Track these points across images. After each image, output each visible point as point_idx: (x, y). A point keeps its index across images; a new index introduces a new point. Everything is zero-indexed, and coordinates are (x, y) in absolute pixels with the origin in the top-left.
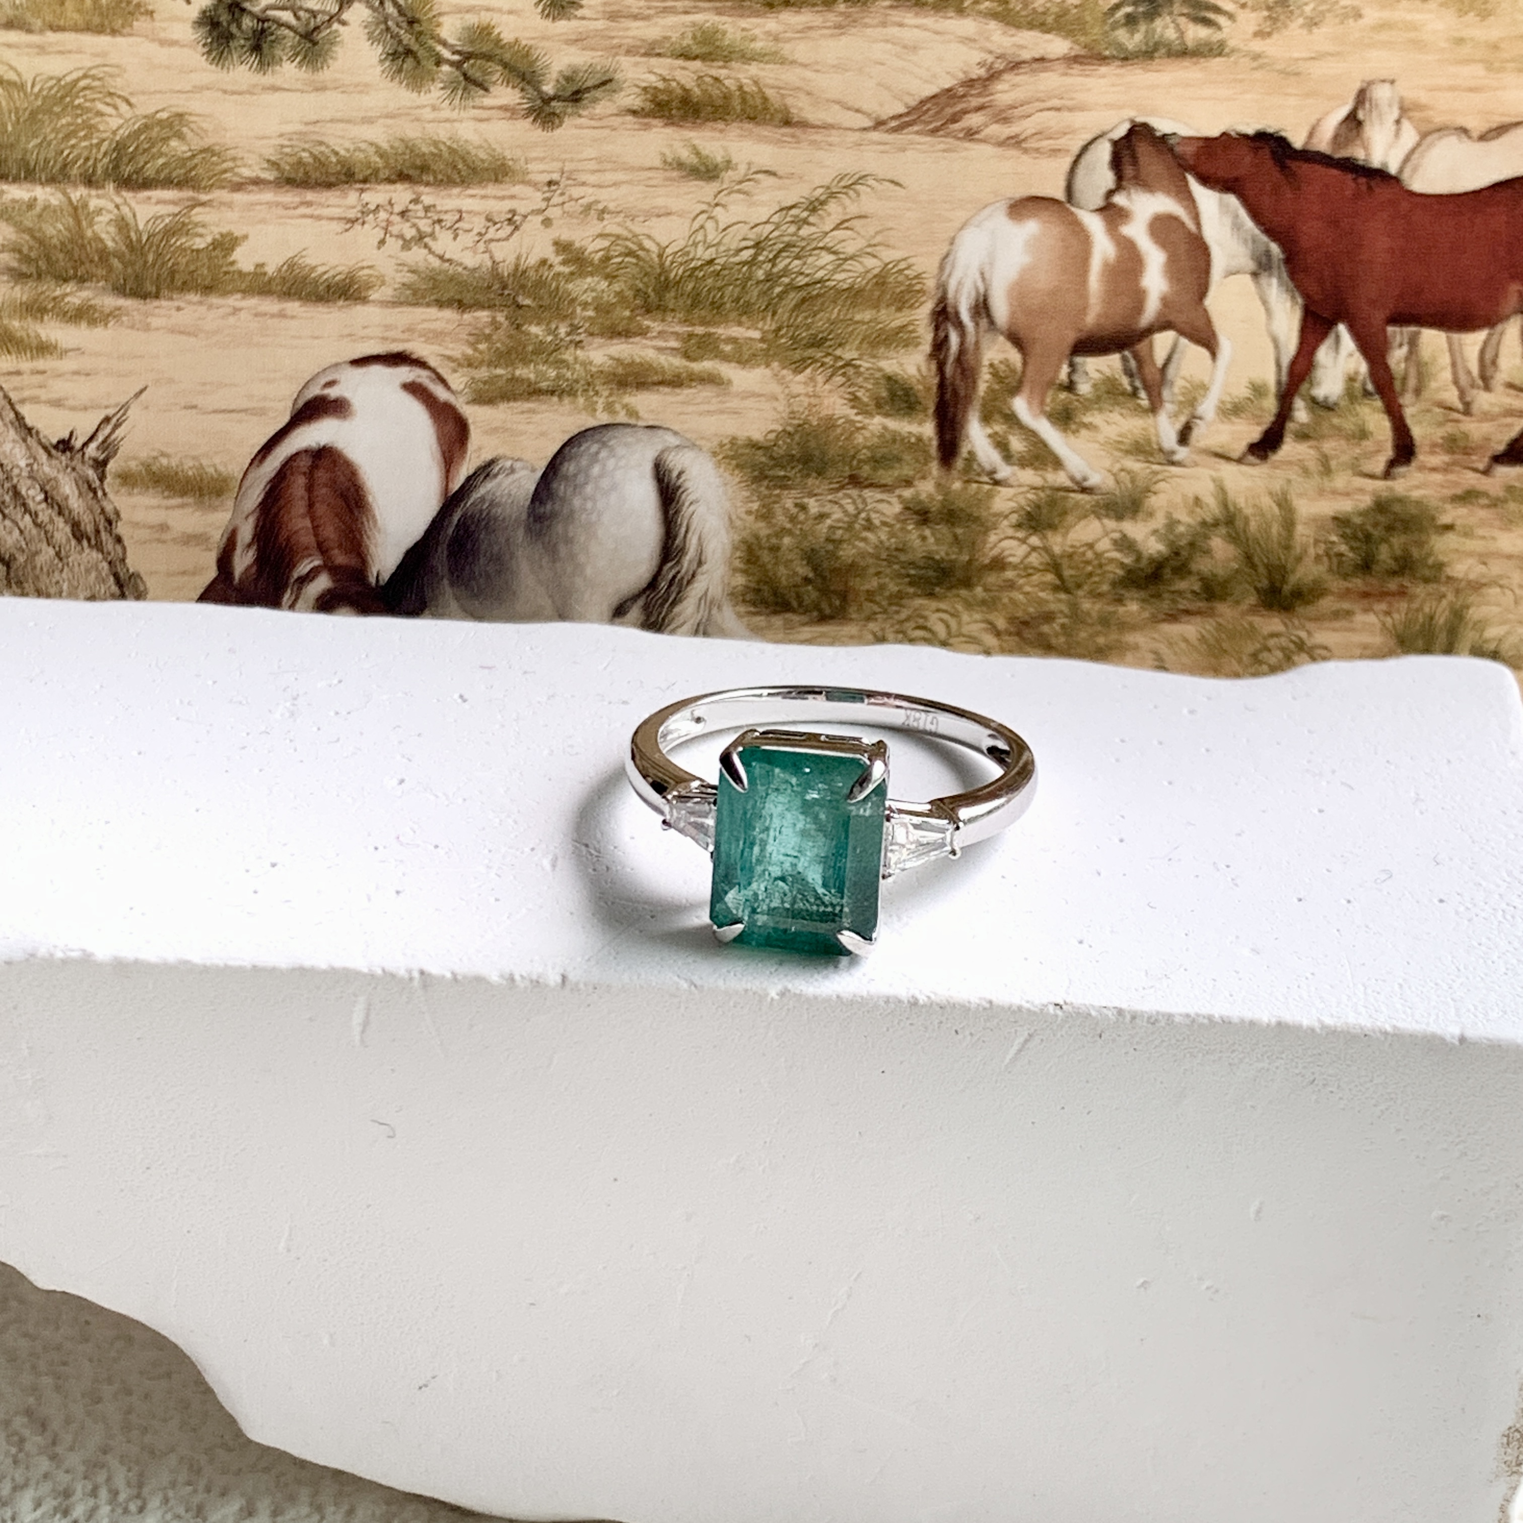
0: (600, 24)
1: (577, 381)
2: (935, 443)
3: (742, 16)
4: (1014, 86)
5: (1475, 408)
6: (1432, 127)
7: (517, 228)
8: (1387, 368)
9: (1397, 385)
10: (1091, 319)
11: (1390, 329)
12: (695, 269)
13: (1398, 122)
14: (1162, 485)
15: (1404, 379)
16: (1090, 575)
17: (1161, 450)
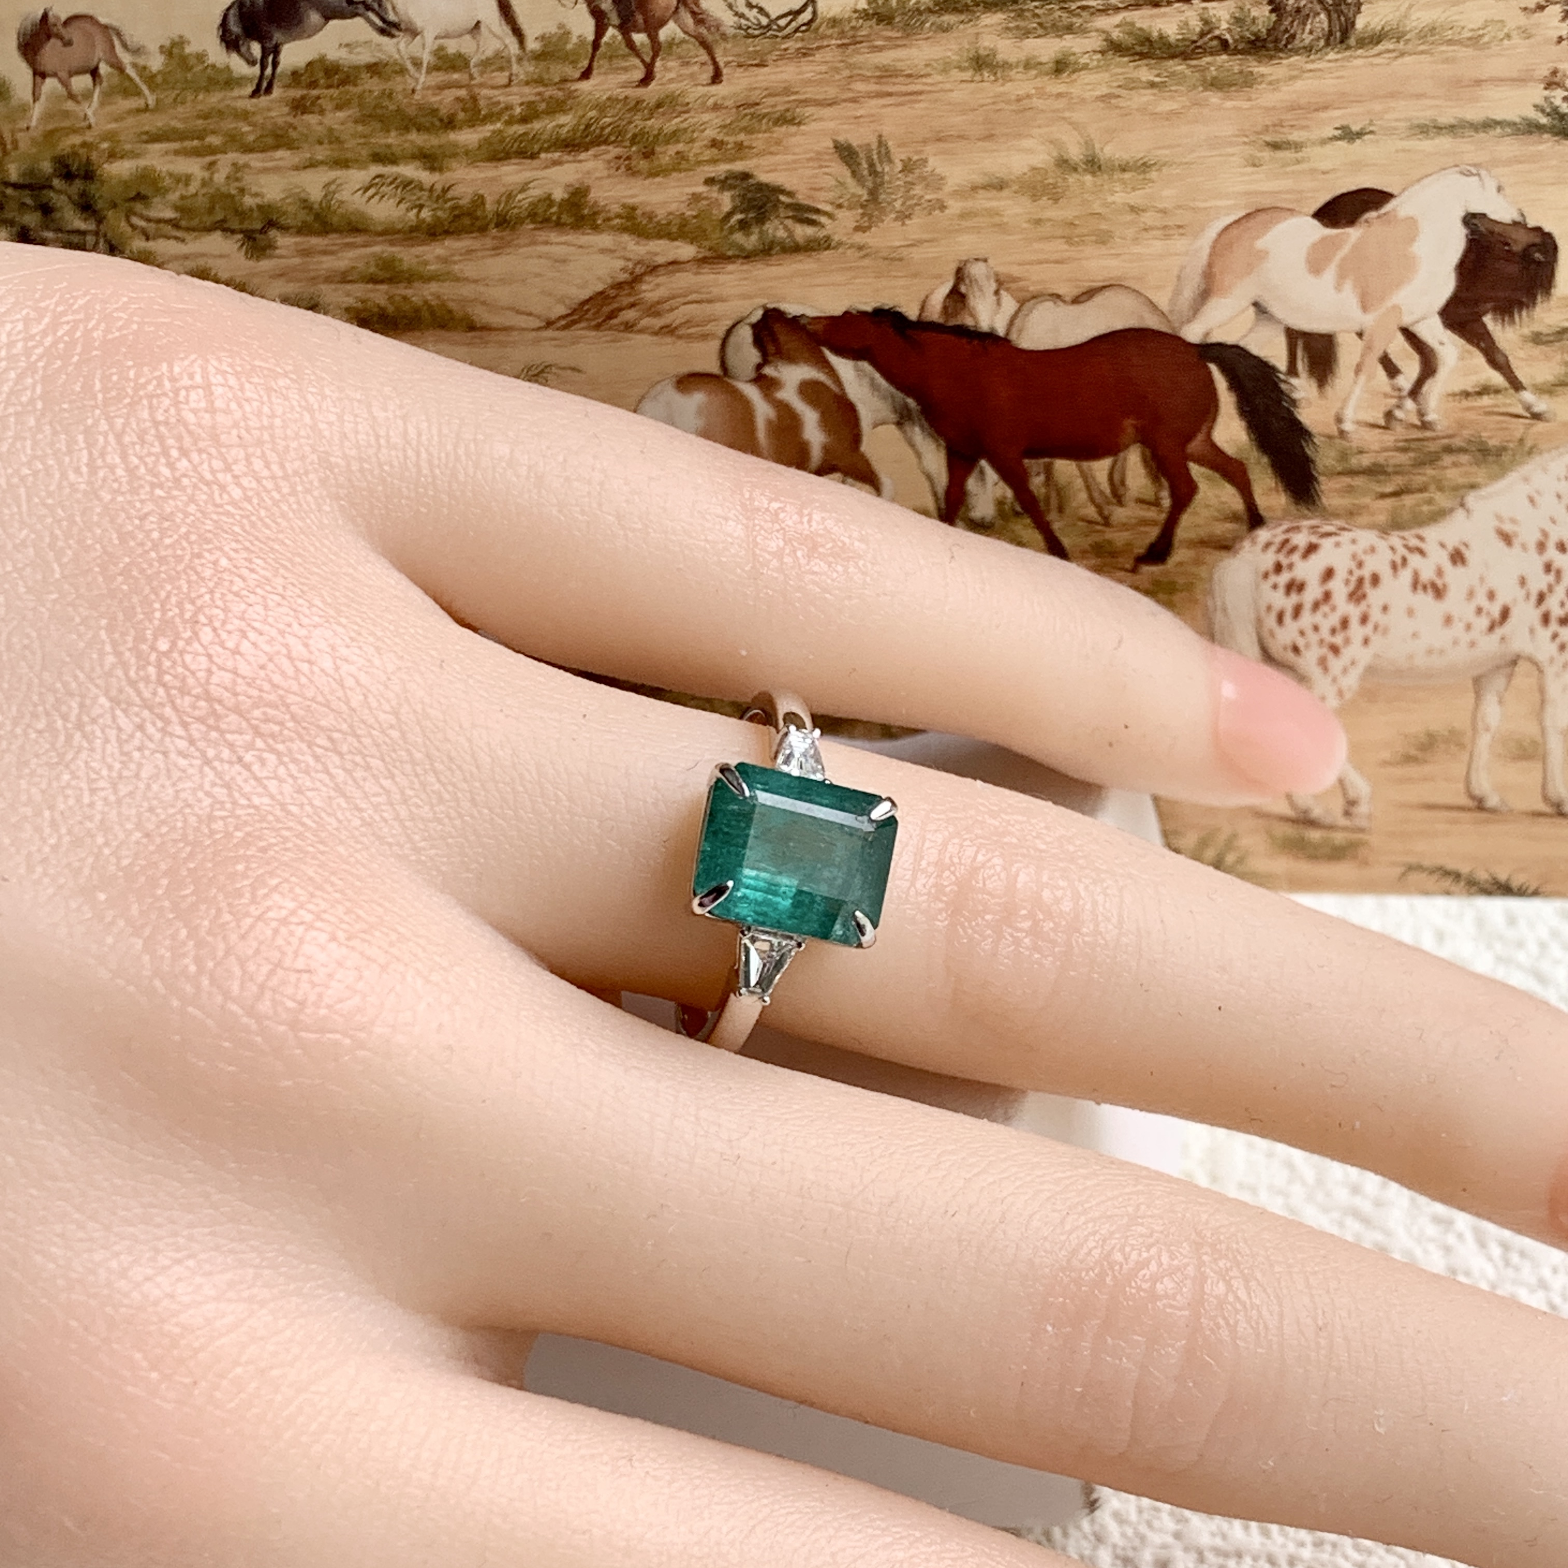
0: (299, 261)
3: (413, 246)
4: (658, 285)
6: (1029, 295)
8: (1030, 493)
11: (1026, 461)
13: (997, 293)
15: (1047, 498)
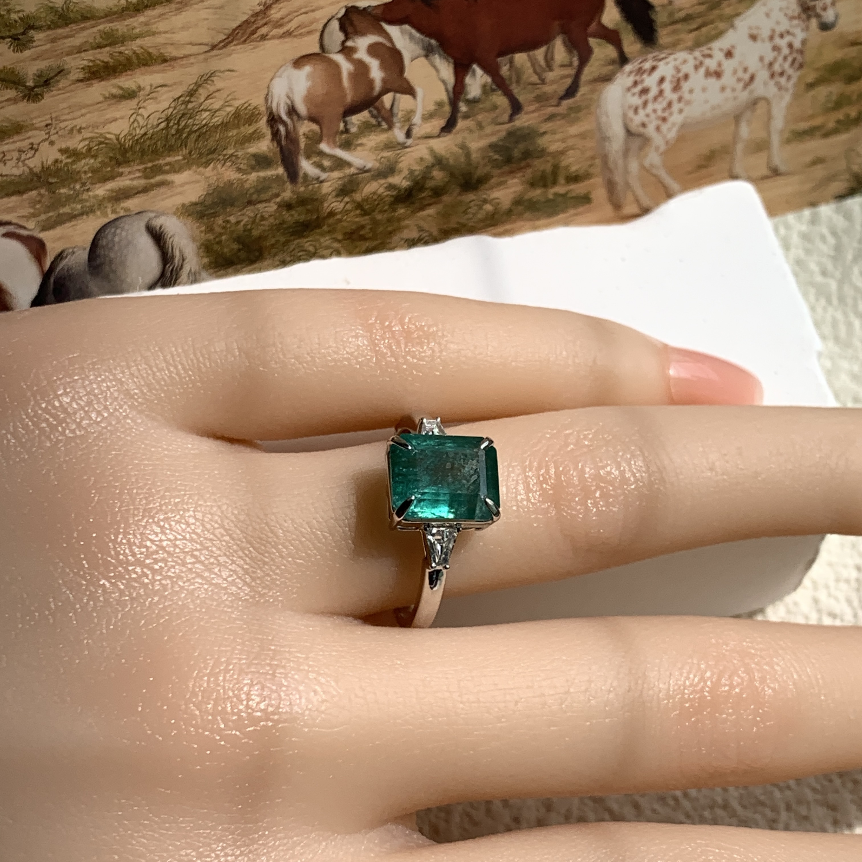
0: (48, 46)
1: (94, 206)
2: (285, 175)
3: (125, 20)
4: (281, 8)
5: (547, 80)
7: (36, 150)
8: (502, 78)
9: (507, 82)
10: (349, 98)
11: (499, 59)
12: (137, 140)
14: (403, 158)
15: (510, 79)
16: (378, 204)
17: (399, 144)
